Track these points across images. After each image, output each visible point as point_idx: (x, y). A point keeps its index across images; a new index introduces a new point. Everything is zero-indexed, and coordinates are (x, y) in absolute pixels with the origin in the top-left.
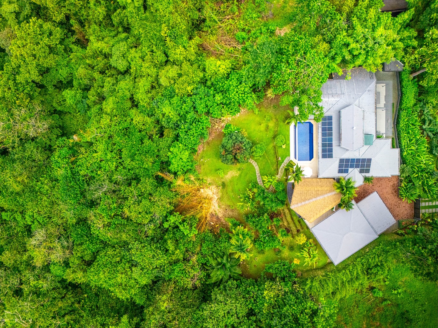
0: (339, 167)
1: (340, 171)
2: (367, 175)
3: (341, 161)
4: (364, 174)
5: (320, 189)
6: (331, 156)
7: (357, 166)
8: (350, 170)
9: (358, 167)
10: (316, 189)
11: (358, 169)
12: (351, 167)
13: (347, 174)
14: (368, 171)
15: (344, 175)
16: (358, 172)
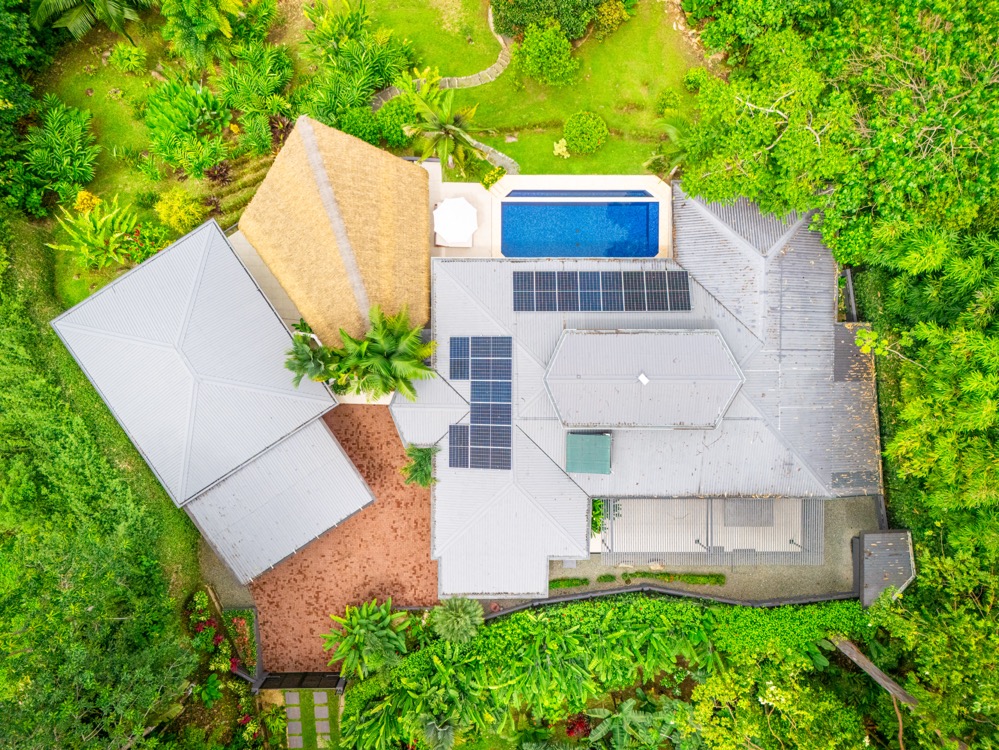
0: (476, 340)
1: (458, 345)
2: (442, 458)
3: (504, 345)
4: (445, 445)
5: (384, 259)
6: (521, 303)
7: (477, 413)
8: (464, 386)
9: (474, 419)
10: (384, 242)
11: (467, 421)
12: (474, 385)
13: (447, 375)
14: (458, 460)
15: (443, 364)
16: (453, 423)
